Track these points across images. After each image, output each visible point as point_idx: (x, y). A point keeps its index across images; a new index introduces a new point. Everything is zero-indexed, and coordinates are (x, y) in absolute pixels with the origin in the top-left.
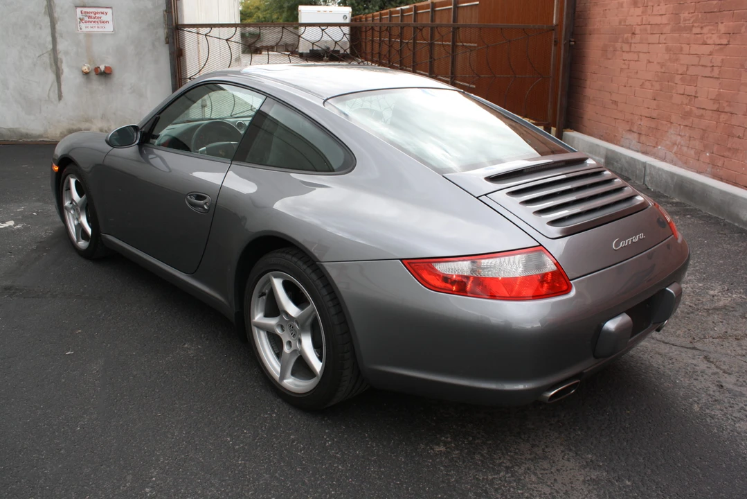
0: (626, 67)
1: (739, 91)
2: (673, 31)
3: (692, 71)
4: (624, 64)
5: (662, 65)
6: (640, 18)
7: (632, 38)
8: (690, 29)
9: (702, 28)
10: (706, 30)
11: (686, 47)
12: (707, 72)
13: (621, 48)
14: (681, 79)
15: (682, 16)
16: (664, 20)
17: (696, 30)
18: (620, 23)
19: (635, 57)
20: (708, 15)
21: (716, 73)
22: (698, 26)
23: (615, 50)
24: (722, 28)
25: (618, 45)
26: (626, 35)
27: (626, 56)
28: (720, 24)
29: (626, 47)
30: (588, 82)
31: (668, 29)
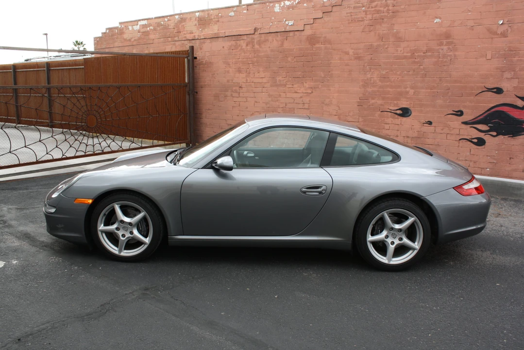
0: (238, 105)
1: (323, 114)
2: (271, 86)
3: (289, 106)
4: (235, 103)
5: (267, 104)
6: (245, 79)
7: (239, 90)
8: (285, 85)
9: (293, 85)
10: (295, 86)
11: (283, 95)
12: (301, 106)
13: (232, 95)
14: (282, 110)
15: (278, 79)
16: (264, 80)
17: (287, 86)
18: (228, 81)
19: (244, 100)
20: (296, 79)
21: (306, 106)
22: (290, 84)
23: (226, 96)
24: (306, 85)
25: (229, 93)
26: (234, 88)
27: (235, 99)
28: (305, 83)
29: (235, 94)
30: (204, 115)
31: (268, 85)
